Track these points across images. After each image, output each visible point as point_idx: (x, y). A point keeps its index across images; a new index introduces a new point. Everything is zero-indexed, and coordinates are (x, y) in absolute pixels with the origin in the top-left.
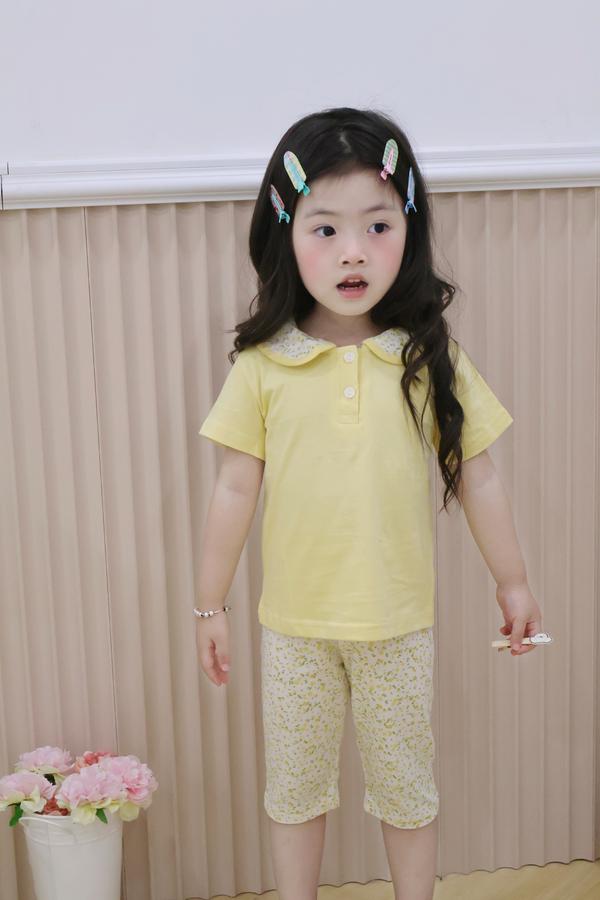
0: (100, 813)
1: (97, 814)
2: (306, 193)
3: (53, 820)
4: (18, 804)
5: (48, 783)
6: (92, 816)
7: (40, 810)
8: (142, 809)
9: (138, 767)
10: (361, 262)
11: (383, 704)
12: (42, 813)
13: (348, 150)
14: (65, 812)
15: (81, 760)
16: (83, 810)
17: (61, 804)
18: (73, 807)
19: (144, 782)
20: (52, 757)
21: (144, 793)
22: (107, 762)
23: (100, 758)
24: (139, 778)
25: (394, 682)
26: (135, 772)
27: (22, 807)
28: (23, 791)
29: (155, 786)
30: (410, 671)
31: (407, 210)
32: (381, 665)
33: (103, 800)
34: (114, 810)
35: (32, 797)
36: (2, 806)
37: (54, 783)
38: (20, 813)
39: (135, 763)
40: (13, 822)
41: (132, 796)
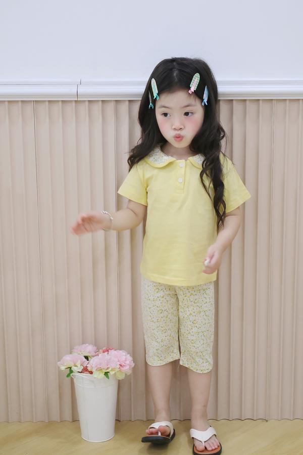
0: (106, 374)
2: (158, 98)
3: (85, 375)
4: (71, 368)
5: (85, 359)
6: (102, 375)
7: (80, 371)
8: (126, 374)
9: (126, 355)
10: (181, 129)
12: (81, 372)
13: (176, 81)
14: (91, 373)
15: (101, 351)
16: (98, 372)
17: (89, 369)
18: (94, 370)
19: (128, 362)
20: (89, 349)
22: (112, 352)
23: (109, 351)
24: (125, 361)
25: (198, 304)
26: (124, 357)
28: (73, 362)
29: (133, 365)
30: (204, 299)
31: (203, 104)
33: (108, 368)
34: (112, 373)
35: (77, 365)
36: (63, 368)
37: (88, 360)
38: (71, 371)
39: (124, 354)
40: (69, 375)
41: (122, 368)
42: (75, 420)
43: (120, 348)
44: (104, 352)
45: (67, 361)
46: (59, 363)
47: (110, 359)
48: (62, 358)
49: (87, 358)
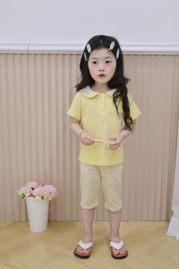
0: (42, 197)
1: (41, 198)
2: (91, 53)
3: (32, 198)
5: (31, 190)
6: (40, 198)
7: (29, 196)
8: (53, 198)
9: (53, 188)
10: (103, 70)
11: (110, 180)
13: (102, 43)
14: (34, 197)
15: (40, 185)
16: (38, 196)
17: (34, 195)
18: (36, 196)
19: (54, 191)
20: (34, 184)
21: (53, 194)
23: (45, 185)
24: (53, 191)
25: (113, 175)
27: (25, 195)
28: (25, 191)
29: (57, 193)
30: (117, 173)
31: (116, 58)
32: (110, 171)
33: (43, 195)
34: (45, 197)
35: (27, 192)
36: (20, 194)
37: (33, 190)
38: (24, 196)
39: (52, 187)
40: (23, 198)
41: (51, 194)
42: (27, 220)
43: (50, 184)
44: (42, 186)
45: (22, 190)
46: (18, 191)
47: (44, 190)
48: (20, 189)
49: (33, 189)
